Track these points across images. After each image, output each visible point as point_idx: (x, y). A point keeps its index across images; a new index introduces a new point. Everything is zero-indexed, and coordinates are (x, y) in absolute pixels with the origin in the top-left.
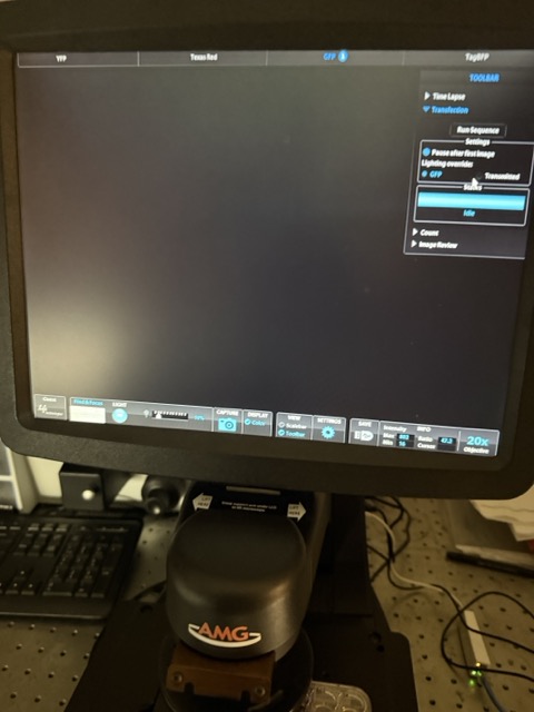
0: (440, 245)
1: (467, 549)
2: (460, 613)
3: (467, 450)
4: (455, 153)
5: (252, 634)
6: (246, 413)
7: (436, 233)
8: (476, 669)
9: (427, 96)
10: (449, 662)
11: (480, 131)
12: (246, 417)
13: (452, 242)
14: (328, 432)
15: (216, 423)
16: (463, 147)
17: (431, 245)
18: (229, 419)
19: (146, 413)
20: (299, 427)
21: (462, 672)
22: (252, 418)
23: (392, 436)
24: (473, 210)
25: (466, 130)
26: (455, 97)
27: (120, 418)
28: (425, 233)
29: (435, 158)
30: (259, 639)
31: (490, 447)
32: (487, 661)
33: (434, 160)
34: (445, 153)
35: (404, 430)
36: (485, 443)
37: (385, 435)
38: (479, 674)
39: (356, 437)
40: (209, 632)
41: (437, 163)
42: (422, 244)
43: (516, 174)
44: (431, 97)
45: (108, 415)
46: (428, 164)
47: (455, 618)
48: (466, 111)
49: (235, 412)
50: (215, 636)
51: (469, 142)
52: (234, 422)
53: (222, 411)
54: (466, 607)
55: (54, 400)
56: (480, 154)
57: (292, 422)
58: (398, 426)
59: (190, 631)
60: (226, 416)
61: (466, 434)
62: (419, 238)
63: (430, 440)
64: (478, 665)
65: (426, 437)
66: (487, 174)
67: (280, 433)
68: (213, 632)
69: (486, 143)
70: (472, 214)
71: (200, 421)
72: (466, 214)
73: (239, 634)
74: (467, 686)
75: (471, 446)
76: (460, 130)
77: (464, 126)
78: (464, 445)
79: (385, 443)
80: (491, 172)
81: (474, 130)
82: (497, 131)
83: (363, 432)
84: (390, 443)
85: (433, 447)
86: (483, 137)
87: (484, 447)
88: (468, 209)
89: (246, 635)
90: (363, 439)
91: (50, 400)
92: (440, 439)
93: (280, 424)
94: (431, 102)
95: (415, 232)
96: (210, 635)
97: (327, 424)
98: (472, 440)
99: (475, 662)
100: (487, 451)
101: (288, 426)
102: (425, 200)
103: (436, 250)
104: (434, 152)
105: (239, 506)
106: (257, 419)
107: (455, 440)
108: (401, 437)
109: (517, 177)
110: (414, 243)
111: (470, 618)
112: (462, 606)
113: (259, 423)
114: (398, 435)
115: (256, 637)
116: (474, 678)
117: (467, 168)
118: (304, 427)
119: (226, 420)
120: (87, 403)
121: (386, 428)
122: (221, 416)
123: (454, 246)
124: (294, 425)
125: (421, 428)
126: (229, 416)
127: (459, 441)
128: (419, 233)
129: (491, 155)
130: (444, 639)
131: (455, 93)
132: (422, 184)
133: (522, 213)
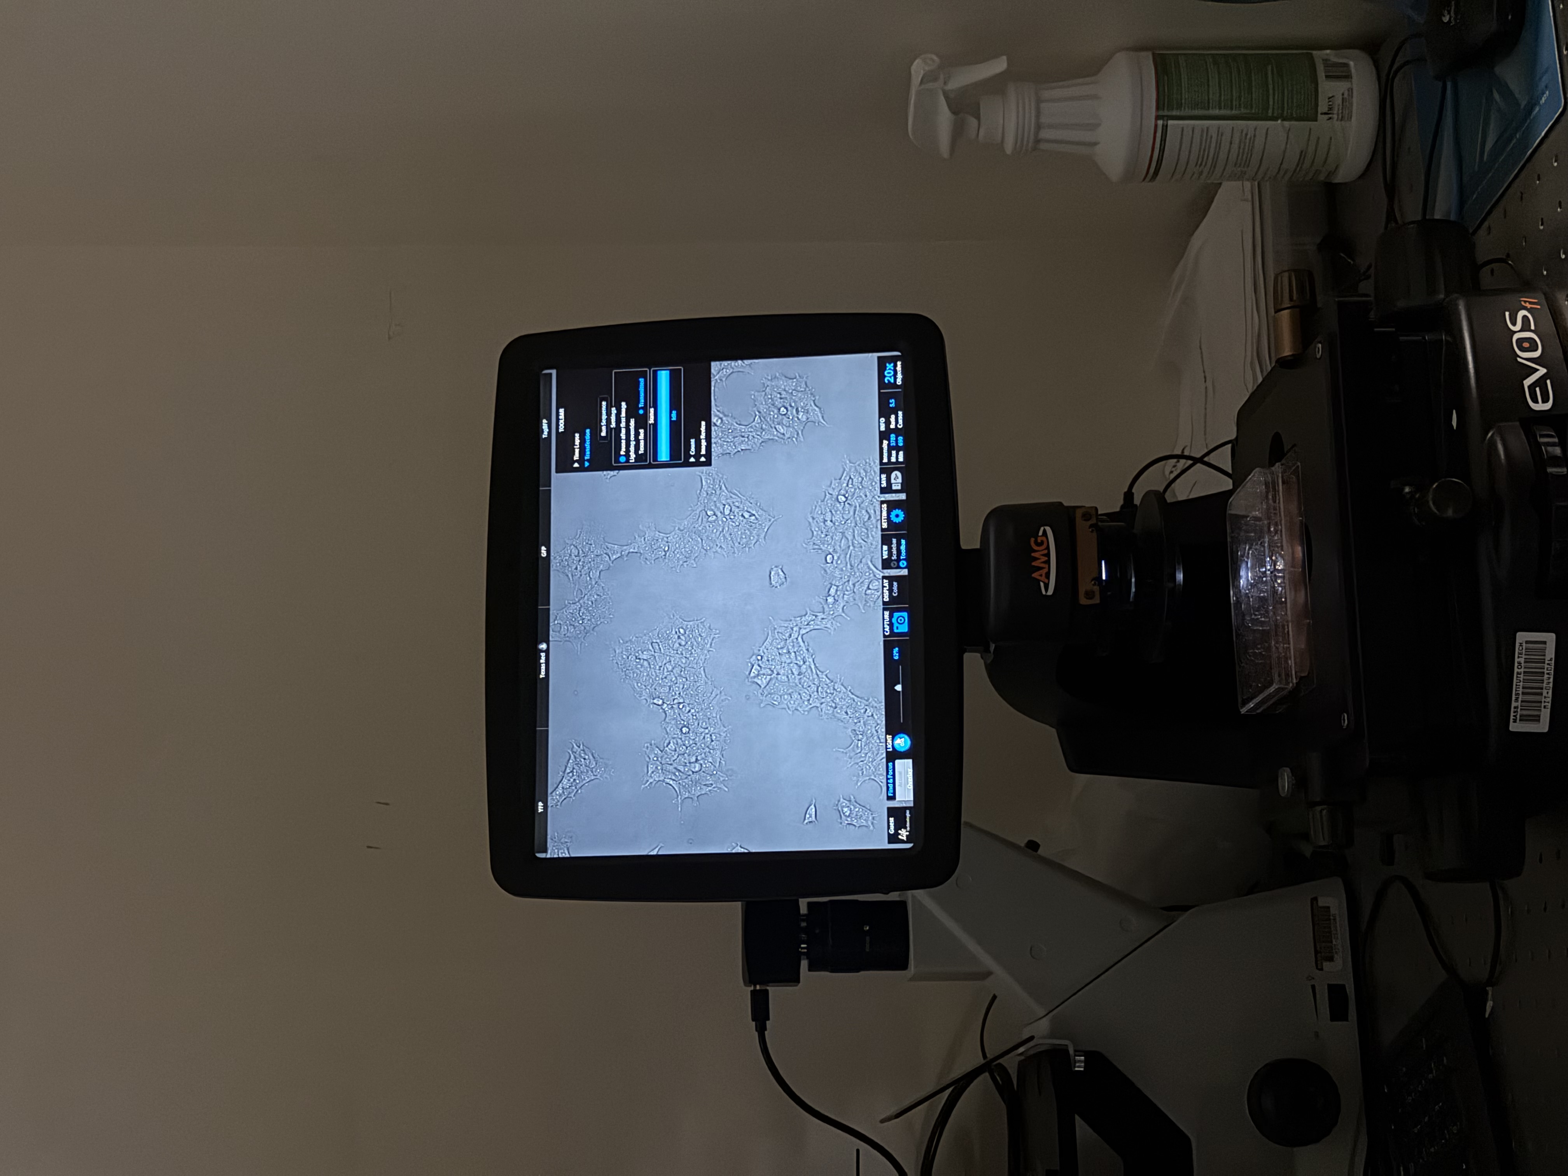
0: (703, 436)
3: (899, 382)
4: (623, 435)
5: (1041, 533)
7: (693, 441)
11: (604, 417)
13: (700, 426)
16: (618, 429)
17: (704, 443)
18: (894, 620)
20: (894, 546)
23: (894, 453)
24: (671, 413)
25: (604, 428)
26: (577, 442)
28: (693, 450)
30: (1048, 529)
34: (623, 443)
37: (893, 459)
39: (899, 488)
40: (1044, 572)
41: (632, 449)
42: (703, 452)
43: (639, 382)
44: (577, 461)
45: (903, 756)
46: (633, 456)
48: (588, 431)
50: (1046, 565)
51: (613, 425)
52: (896, 615)
56: (623, 414)
59: (1048, 594)
62: (698, 455)
66: (640, 406)
68: (1042, 568)
69: (614, 411)
70: (674, 413)
72: (674, 419)
73: (1040, 544)
75: (895, 379)
76: (603, 434)
77: (601, 431)
78: (895, 385)
79: (901, 459)
80: (639, 403)
81: (604, 422)
82: (604, 403)
83: (893, 481)
84: (901, 453)
85: (900, 413)
86: (609, 414)
87: (895, 366)
88: (671, 417)
90: (900, 480)
95: (692, 460)
96: (1046, 570)
100: (899, 363)
101: (894, 557)
104: (622, 453)
108: (893, 444)
109: (642, 380)
110: (703, 459)
115: (1044, 530)
117: (636, 422)
118: (894, 541)
119: (896, 625)
126: (890, 621)
128: (693, 456)
129: (624, 405)
131: (574, 442)
133: (671, 371)
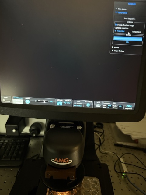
0: (120, 51)
1: (119, 143)
2: (119, 159)
3: (126, 109)
4: (124, 25)
5: (70, 161)
6: (65, 100)
7: (118, 48)
8: (124, 173)
9: (116, 9)
10: (116, 172)
11: (131, 19)
12: (65, 101)
13: (123, 50)
14: (88, 105)
15: (56, 103)
16: (126, 23)
17: (117, 51)
18: (60, 102)
19: (36, 101)
20: (80, 104)
21: (120, 174)
22: (66, 102)
23: (106, 106)
24: (128, 41)
25: (127, 19)
26: (124, 9)
27: (28, 102)
28: (115, 48)
29: (118, 26)
30: (71, 162)
31: (132, 108)
32: (127, 171)
33: (118, 27)
34: (121, 25)
35: (109, 104)
36: (131, 107)
37: (104, 105)
38: (125, 174)
39: (96, 106)
40: (57, 161)
41: (119, 28)
42: (115, 51)
43: (140, 31)
44: (117, 9)
45: (24, 102)
46: (116, 28)
47: (118, 160)
48: (127, 13)
49: (62, 100)
50: (59, 162)
51: (127, 22)
52: (62, 103)
53: (58, 100)
54: (121, 157)
55: (8, 97)
56: (130, 26)
57: (78, 102)
58: (107, 103)
59: (52, 161)
60: (59, 101)
61: (126, 104)
62: (114, 49)
63: (116, 106)
64: (124, 172)
65: (115, 105)
66: (132, 31)
67: (75, 106)
68: (58, 161)
69: (132, 22)
70: (128, 42)
71: (52, 103)
72: (126, 42)
73: (66, 161)
74: (122, 178)
75: (127, 108)
76: (125, 18)
77: (126, 18)
78: (125, 107)
79: (104, 107)
80: (133, 31)
81: (129, 19)
82: (135, 19)
83: (98, 105)
84: (105, 107)
85: (117, 108)
86: (131, 21)
87: (131, 108)
88: (127, 41)
89: (68, 161)
90: (98, 106)
91: (6, 97)
92: (119, 106)
93: (75, 103)
94: (118, 10)
95: (113, 47)
96: (58, 162)
97: (88, 103)
98: (127, 106)
99: (124, 171)
100: (131, 109)
101: (77, 103)
102: (115, 38)
103: (118, 52)
104: (118, 25)
105: (63, 127)
106: (68, 102)
107: (123, 106)
108: (108, 106)
109: (140, 32)
110: (112, 51)
111: (122, 160)
112: (119, 157)
113: (69, 103)
114: (108, 105)
115: (71, 161)
116: (123, 176)
117: (127, 29)
118: (81, 104)
119: (59, 102)
120: (18, 98)
121: (104, 103)
122: (58, 101)
123: (123, 51)
124: (78, 103)
125: (114, 103)
126: (60, 101)
127: (124, 106)
128: (114, 48)
129: (133, 26)
130: (115, 166)
131: (124, 8)
132: (115, 34)
133: (141, 42)
